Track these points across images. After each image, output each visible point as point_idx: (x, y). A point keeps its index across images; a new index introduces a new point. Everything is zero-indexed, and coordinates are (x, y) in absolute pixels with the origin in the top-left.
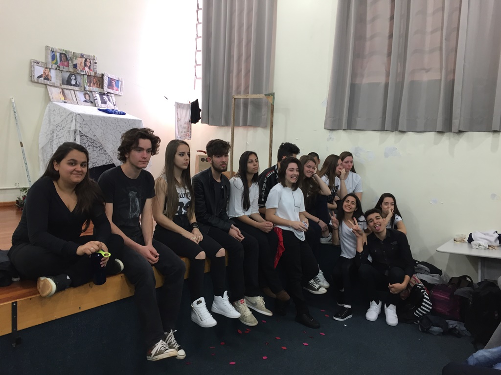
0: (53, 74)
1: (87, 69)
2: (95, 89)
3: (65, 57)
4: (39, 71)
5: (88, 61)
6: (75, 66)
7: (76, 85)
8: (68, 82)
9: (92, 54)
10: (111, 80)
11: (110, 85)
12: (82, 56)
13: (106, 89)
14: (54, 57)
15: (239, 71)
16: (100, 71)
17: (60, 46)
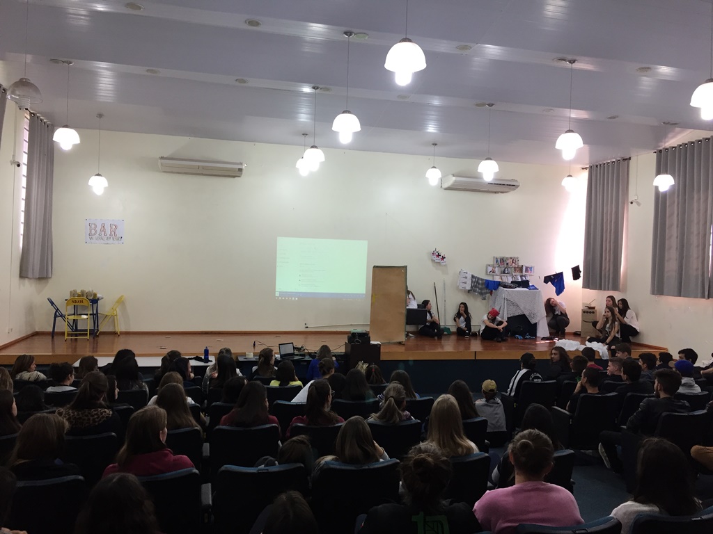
0: (496, 269)
1: (514, 264)
2: (518, 274)
3: (503, 260)
4: (490, 269)
5: (514, 260)
6: (507, 264)
7: (508, 273)
8: (504, 272)
9: (516, 256)
10: (527, 268)
11: (527, 270)
12: (511, 258)
13: (524, 273)
14: (497, 261)
15: (606, 249)
16: (520, 264)
17: (500, 255)
